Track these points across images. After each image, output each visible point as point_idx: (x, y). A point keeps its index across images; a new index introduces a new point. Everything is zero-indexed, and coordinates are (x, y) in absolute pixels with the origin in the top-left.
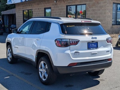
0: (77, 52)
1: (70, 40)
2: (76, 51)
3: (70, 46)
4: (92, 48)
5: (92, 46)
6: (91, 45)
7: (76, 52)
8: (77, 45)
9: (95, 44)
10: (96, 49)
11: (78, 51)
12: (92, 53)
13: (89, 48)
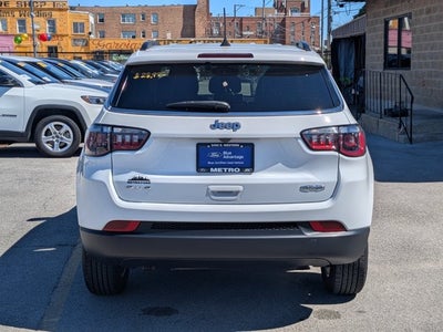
0: (142, 179)
1: (116, 130)
2: (138, 175)
3: (115, 154)
4: (220, 170)
5: (221, 159)
6: (214, 155)
7: (135, 179)
8: (138, 152)
9: (234, 151)
10: (242, 171)
11: (144, 176)
12: (212, 188)
13: (203, 166)
